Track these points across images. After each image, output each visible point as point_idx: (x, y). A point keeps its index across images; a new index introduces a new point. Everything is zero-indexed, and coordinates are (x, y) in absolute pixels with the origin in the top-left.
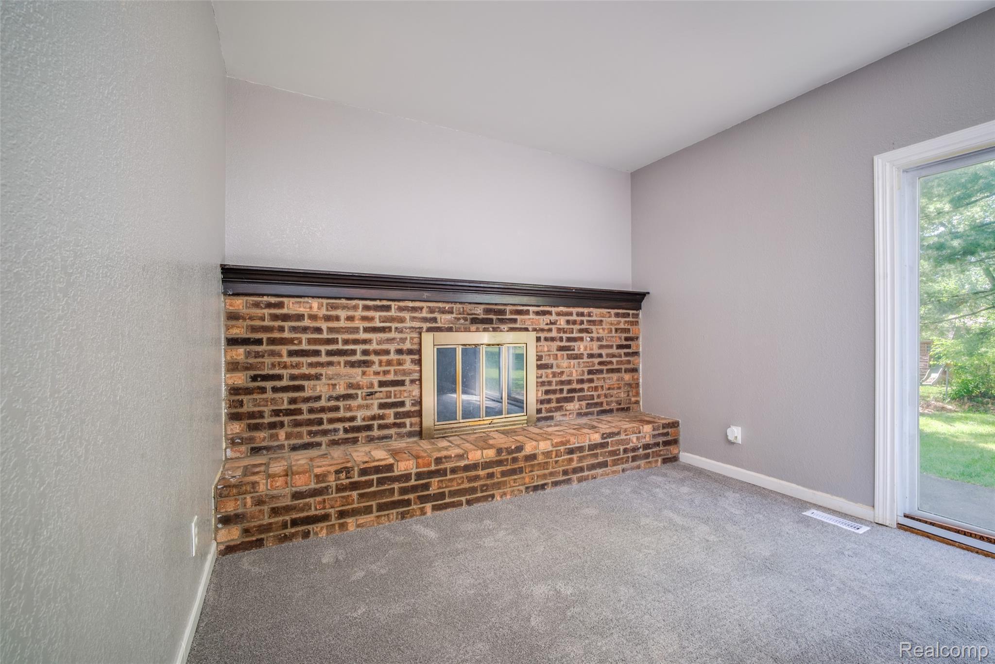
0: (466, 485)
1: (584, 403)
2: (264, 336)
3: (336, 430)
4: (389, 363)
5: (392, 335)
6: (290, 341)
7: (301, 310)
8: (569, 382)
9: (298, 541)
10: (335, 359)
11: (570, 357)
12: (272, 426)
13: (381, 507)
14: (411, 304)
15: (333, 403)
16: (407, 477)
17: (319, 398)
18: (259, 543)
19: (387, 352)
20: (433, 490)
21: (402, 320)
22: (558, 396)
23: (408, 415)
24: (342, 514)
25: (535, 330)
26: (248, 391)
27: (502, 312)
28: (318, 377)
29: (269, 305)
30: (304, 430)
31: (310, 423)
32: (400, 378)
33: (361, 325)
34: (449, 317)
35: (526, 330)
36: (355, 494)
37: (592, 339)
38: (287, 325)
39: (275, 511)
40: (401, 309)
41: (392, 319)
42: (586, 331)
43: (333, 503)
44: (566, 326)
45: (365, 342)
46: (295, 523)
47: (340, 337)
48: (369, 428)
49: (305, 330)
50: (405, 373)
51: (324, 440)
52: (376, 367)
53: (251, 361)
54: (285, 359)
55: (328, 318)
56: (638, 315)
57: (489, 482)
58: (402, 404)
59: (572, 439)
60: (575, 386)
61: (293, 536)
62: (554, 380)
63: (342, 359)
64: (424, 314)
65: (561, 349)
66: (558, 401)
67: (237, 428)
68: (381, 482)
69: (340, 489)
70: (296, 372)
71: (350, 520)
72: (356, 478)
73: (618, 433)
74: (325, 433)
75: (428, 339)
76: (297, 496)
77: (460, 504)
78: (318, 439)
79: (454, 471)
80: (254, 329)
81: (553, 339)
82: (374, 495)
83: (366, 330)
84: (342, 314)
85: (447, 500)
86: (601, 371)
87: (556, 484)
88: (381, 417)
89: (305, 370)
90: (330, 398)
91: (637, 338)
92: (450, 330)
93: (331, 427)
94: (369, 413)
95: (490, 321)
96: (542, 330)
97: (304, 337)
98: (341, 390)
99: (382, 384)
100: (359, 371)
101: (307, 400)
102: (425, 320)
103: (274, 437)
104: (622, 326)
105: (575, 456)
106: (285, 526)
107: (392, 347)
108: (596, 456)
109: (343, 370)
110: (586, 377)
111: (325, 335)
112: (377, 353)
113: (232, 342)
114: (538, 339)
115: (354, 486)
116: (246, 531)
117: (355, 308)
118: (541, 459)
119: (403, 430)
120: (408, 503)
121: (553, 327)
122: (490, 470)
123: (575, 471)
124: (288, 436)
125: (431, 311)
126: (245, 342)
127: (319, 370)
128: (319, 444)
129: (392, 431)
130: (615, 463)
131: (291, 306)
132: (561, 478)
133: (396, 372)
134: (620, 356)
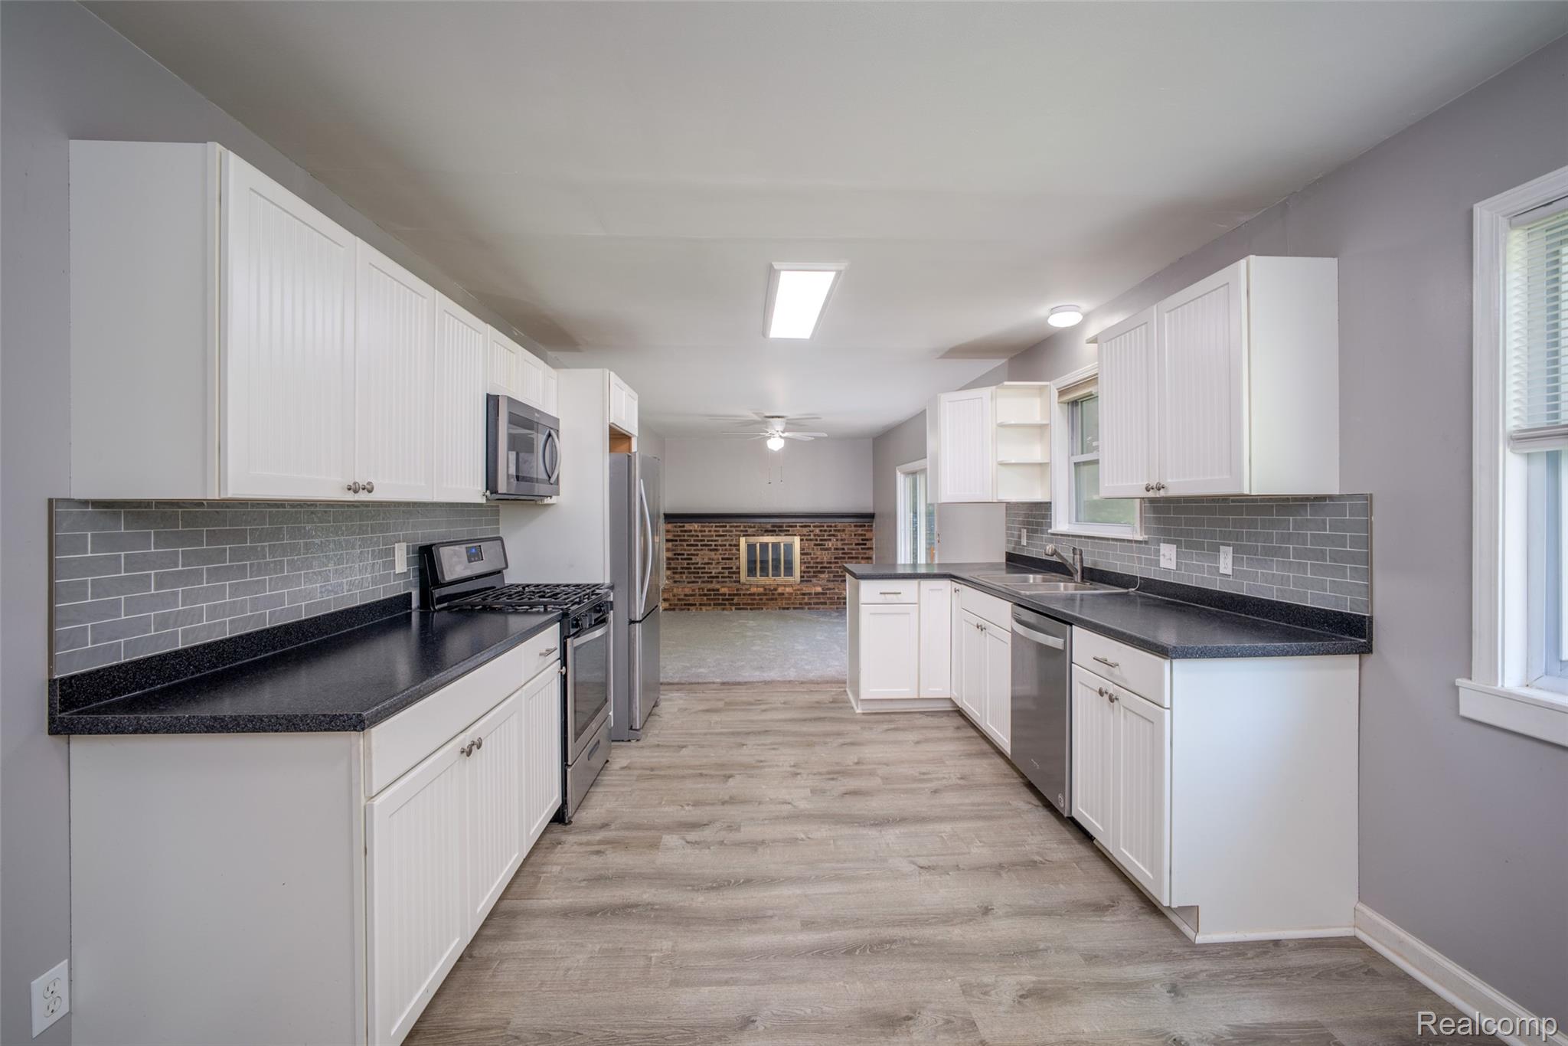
0: (749, 602)
1: (832, 575)
2: (678, 538)
3: (704, 577)
4: (726, 550)
5: (728, 538)
6: (687, 540)
7: (691, 528)
8: (822, 563)
9: (686, 611)
10: (704, 548)
11: (821, 549)
12: (681, 573)
13: (714, 605)
14: (735, 524)
15: (703, 566)
16: (725, 595)
17: (697, 563)
18: (674, 609)
19: (725, 545)
20: (735, 601)
21: (731, 531)
22: (814, 570)
23: (734, 573)
24: (700, 605)
25: (800, 535)
26: (673, 559)
27: (782, 527)
28: (697, 555)
29: (680, 527)
30: (692, 575)
31: (694, 573)
32: (731, 557)
33: (714, 534)
34: (753, 529)
35: (795, 535)
36: (705, 598)
37: (837, 540)
38: (686, 534)
39: (679, 600)
40: (731, 527)
41: (727, 531)
42: (834, 535)
43: (697, 600)
44: (819, 533)
45: (715, 541)
46: (685, 605)
47: (706, 539)
48: (718, 577)
49: (693, 536)
50: (733, 554)
51: (700, 580)
52: (720, 552)
53: (674, 548)
54: (686, 547)
55: (701, 531)
56: (872, 526)
57: (760, 602)
58: (732, 568)
59: (804, 589)
60: (825, 565)
61: (684, 609)
62: (812, 561)
63: (707, 548)
64: (742, 528)
65: (816, 545)
66: (814, 572)
67: (669, 573)
68: (715, 595)
69: (700, 595)
70: (689, 552)
71: (703, 607)
72: (706, 592)
73: (834, 589)
74: (700, 577)
75: (743, 540)
76: (686, 595)
77: (747, 609)
78: (697, 580)
79: (744, 595)
80: (674, 536)
81: (811, 540)
82: (712, 599)
83: (716, 536)
84: (707, 529)
85: (741, 606)
86: (844, 558)
87: (795, 608)
88: (723, 573)
89: (693, 552)
90: (702, 564)
91: (871, 539)
92: (754, 535)
93: (702, 575)
94: (718, 571)
95: (775, 531)
96: (805, 535)
97: (692, 539)
98: (706, 561)
99: (723, 559)
100: (713, 553)
101: (693, 564)
102: (742, 531)
103: (682, 577)
104: (860, 532)
105: (806, 597)
106: (682, 605)
107: (727, 543)
108: (819, 598)
109: (707, 552)
110: (833, 560)
111: (700, 538)
112: (721, 545)
113: (667, 541)
114: (802, 540)
115: (705, 595)
116: (670, 605)
117: (712, 527)
118: (786, 596)
119: (732, 580)
120: (725, 605)
121: (812, 533)
122: (761, 597)
123: (806, 604)
124: (687, 577)
125: (745, 527)
126: (672, 541)
127: (698, 552)
128: (697, 582)
129: (727, 580)
130: (832, 604)
131: (687, 527)
132: (798, 606)
133: (729, 554)
134: (858, 549)
